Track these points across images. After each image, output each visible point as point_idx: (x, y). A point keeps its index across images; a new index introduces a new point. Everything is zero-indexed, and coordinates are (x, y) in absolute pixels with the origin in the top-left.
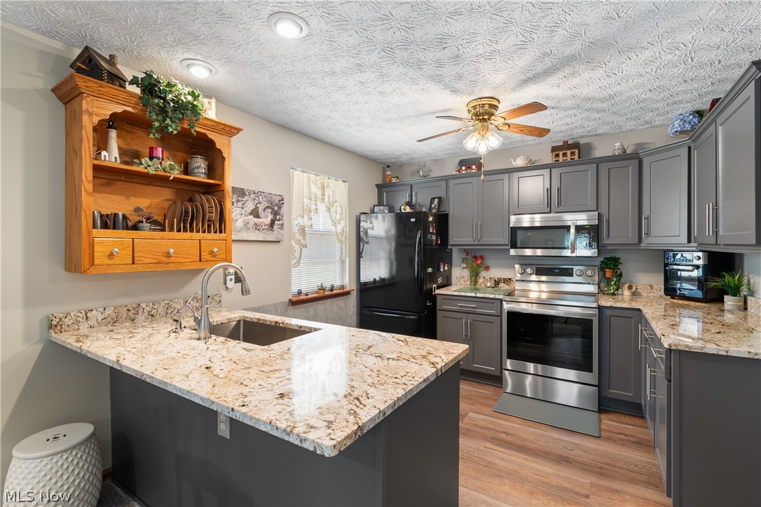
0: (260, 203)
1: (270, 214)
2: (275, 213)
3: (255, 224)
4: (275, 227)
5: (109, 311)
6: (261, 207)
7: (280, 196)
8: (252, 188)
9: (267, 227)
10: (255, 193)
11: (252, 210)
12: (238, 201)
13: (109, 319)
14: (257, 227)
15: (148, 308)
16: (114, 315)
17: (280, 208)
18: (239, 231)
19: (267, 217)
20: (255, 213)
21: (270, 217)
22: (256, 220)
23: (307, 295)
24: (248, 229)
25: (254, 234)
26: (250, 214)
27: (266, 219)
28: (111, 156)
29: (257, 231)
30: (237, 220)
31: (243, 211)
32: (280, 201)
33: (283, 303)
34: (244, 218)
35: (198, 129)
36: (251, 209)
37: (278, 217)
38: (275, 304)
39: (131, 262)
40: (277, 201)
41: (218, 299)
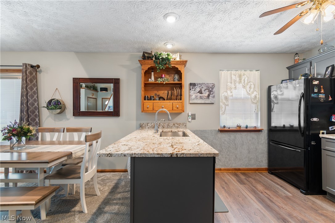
0: (203, 88)
1: (207, 92)
2: (210, 91)
3: (201, 97)
4: (210, 97)
5: (152, 124)
6: (203, 90)
7: (213, 83)
8: (198, 82)
9: (206, 97)
10: (200, 84)
11: (199, 91)
12: (193, 88)
13: (152, 126)
14: (201, 98)
15: (162, 125)
16: (154, 125)
17: (213, 89)
18: (193, 100)
19: (206, 93)
20: (200, 92)
21: (207, 93)
22: (201, 95)
23: (229, 128)
24: (197, 98)
25: (199, 101)
26: (198, 93)
27: (206, 94)
28: (152, 80)
29: (201, 99)
30: (192, 95)
31: (195, 92)
32: (212, 86)
33: (215, 130)
34: (195, 94)
35: (172, 65)
36: (198, 91)
37: (212, 93)
38: (211, 130)
39: (152, 109)
40: (211, 86)
41: (185, 125)
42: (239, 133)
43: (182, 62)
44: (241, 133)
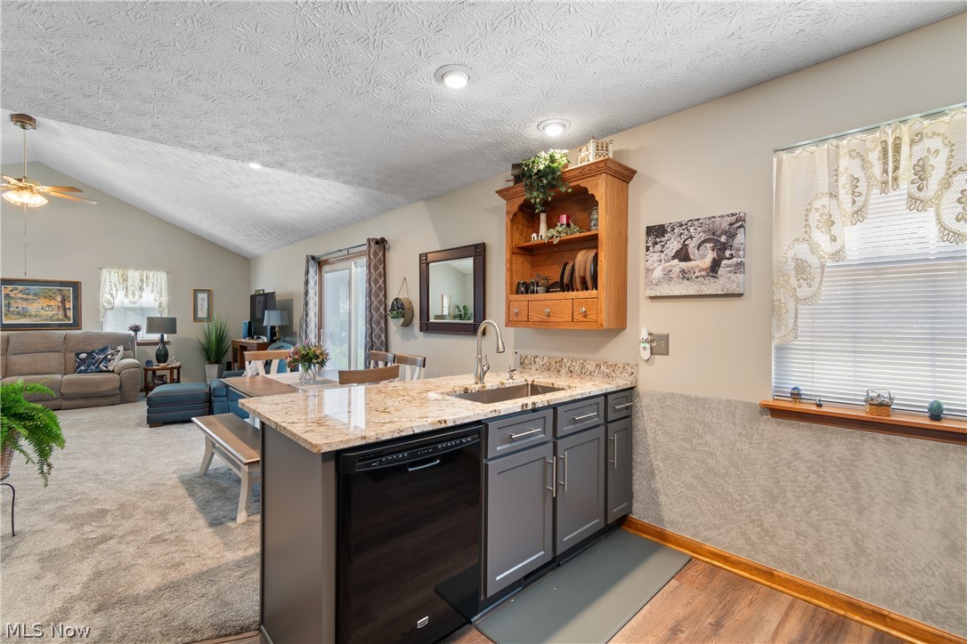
0: (691, 237)
1: (710, 252)
2: (721, 248)
3: (683, 271)
4: (721, 271)
5: (546, 360)
6: (692, 244)
7: (733, 215)
8: (675, 219)
9: (703, 273)
10: (681, 225)
11: (678, 251)
12: (656, 243)
13: (545, 366)
14: (684, 275)
15: (568, 364)
16: (548, 364)
17: (732, 236)
18: (657, 285)
19: (703, 257)
20: (683, 255)
21: (710, 256)
22: (684, 265)
23: (820, 406)
24: (671, 279)
25: (679, 286)
26: (674, 258)
27: (705, 258)
29: (686, 282)
30: (653, 270)
31: (663, 255)
32: (731, 225)
33: (748, 405)
34: (663, 264)
36: (675, 250)
37: (727, 253)
38: (730, 402)
39: (526, 319)
40: (725, 225)
42: (881, 436)
43: (593, 167)
44: (898, 438)
